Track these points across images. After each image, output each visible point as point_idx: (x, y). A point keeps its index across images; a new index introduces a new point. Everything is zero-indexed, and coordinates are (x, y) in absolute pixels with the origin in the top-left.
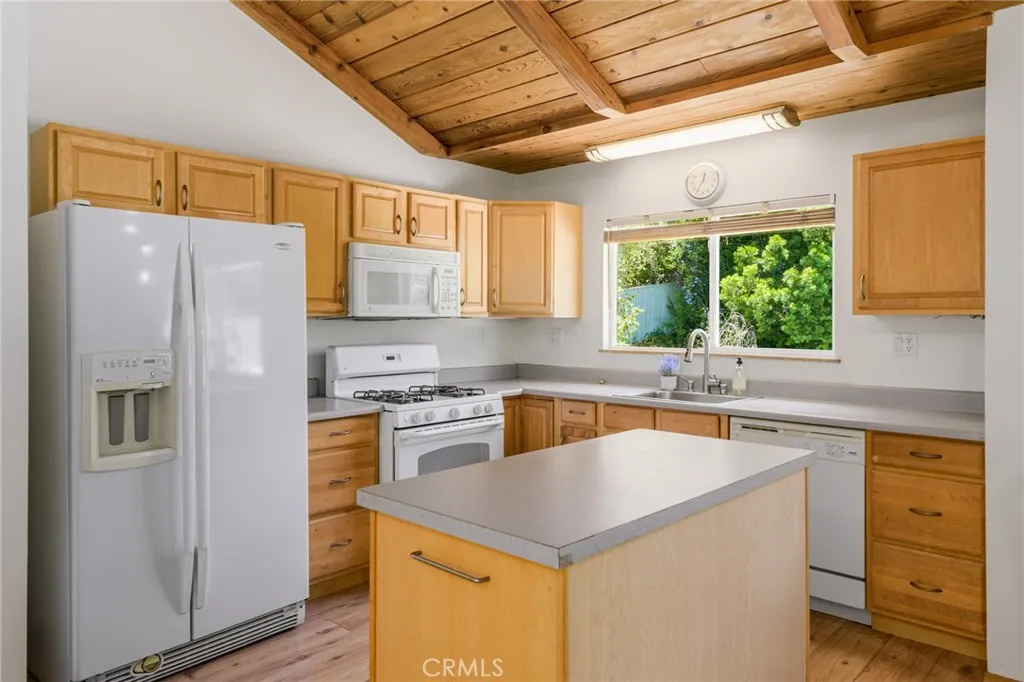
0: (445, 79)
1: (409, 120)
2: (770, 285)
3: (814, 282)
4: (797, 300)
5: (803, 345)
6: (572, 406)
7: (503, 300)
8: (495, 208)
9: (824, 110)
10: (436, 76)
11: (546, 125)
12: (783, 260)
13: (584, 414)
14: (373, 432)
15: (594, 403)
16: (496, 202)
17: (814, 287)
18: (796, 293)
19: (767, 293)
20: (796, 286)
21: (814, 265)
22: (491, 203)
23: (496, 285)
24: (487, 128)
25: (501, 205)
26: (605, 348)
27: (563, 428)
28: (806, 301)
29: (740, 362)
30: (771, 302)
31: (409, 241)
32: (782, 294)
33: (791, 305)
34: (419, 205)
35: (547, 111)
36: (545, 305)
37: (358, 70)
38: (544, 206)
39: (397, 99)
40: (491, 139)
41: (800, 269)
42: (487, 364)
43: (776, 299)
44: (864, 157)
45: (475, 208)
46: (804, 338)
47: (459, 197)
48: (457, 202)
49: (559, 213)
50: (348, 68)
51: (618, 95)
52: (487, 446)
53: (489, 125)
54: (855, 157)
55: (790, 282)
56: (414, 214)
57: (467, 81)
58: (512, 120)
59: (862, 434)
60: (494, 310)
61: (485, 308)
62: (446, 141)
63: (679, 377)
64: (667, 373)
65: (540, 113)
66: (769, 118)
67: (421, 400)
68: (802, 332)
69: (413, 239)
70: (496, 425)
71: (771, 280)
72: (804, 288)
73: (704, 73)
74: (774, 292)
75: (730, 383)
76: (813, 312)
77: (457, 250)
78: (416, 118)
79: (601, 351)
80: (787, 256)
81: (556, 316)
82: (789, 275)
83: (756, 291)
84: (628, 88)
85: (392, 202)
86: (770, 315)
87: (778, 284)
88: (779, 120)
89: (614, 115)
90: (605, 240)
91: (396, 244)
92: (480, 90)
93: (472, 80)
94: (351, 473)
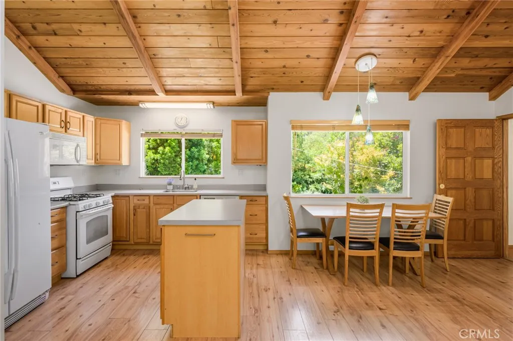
0: (88, 66)
1: (59, 77)
2: (153, 153)
3: (170, 153)
4: (163, 159)
5: (165, 175)
6: (139, 198)
7: (102, 158)
8: (97, 120)
9: (221, 105)
10: (85, 64)
11: (130, 92)
12: (158, 144)
13: (144, 200)
14: (65, 214)
15: (148, 196)
16: (98, 118)
17: (170, 154)
18: (163, 156)
19: (153, 156)
20: (163, 154)
21: (169, 146)
22: (96, 117)
23: (98, 152)
24: (100, 88)
25: (100, 119)
26: (141, 176)
27: (134, 206)
28: (167, 159)
29: (195, 179)
30: (154, 159)
31: (66, 132)
32: (158, 156)
33: (162, 161)
34: (70, 116)
35: (133, 88)
36: (119, 160)
37: (38, 51)
38: (119, 121)
39: (55, 67)
40: (101, 92)
41: (164, 147)
42: (86, 185)
43: (156, 158)
44: (235, 121)
45: (90, 119)
46: (166, 172)
47: (84, 114)
48: (83, 116)
49: (124, 124)
50: (33, 48)
51: (164, 89)
52: (107, 216)
53: (102, 87)
54: (232, 121)
55: (161, 152)
56: (68, 120)
57: (100, 70)
58: (114, 88)
59: (238, 197)
60: (97, 162)
61: (93, 161)
62: (75, 89)
63: (173, 186)
64: (170, 184)
65: (129, 88)
66: (208, 105)
67: (82, 200)
68: (165, 171)
69: (68, 131)
70: (109, 208)
71: (154, 151)
72: (166, 154)
73: (196, 89)
74: (155, 155)
75: (192, 186)
76: (169, 163)
77: (83, 136)
78: (62, 77)
79: (140, 178)
80: (159, 142)
81: (123, 164)
82: (161, 149)
83: (148, 155)
84: (168, 88)
85: (60, 114)
86: (153, 164)
87: (156, 153)
88: (212, 106)
89: (161, 95)
90: (142, 136)
91: (61, 132)
92: (105, 74)
93: (103, 71)
94: (56, 233)
